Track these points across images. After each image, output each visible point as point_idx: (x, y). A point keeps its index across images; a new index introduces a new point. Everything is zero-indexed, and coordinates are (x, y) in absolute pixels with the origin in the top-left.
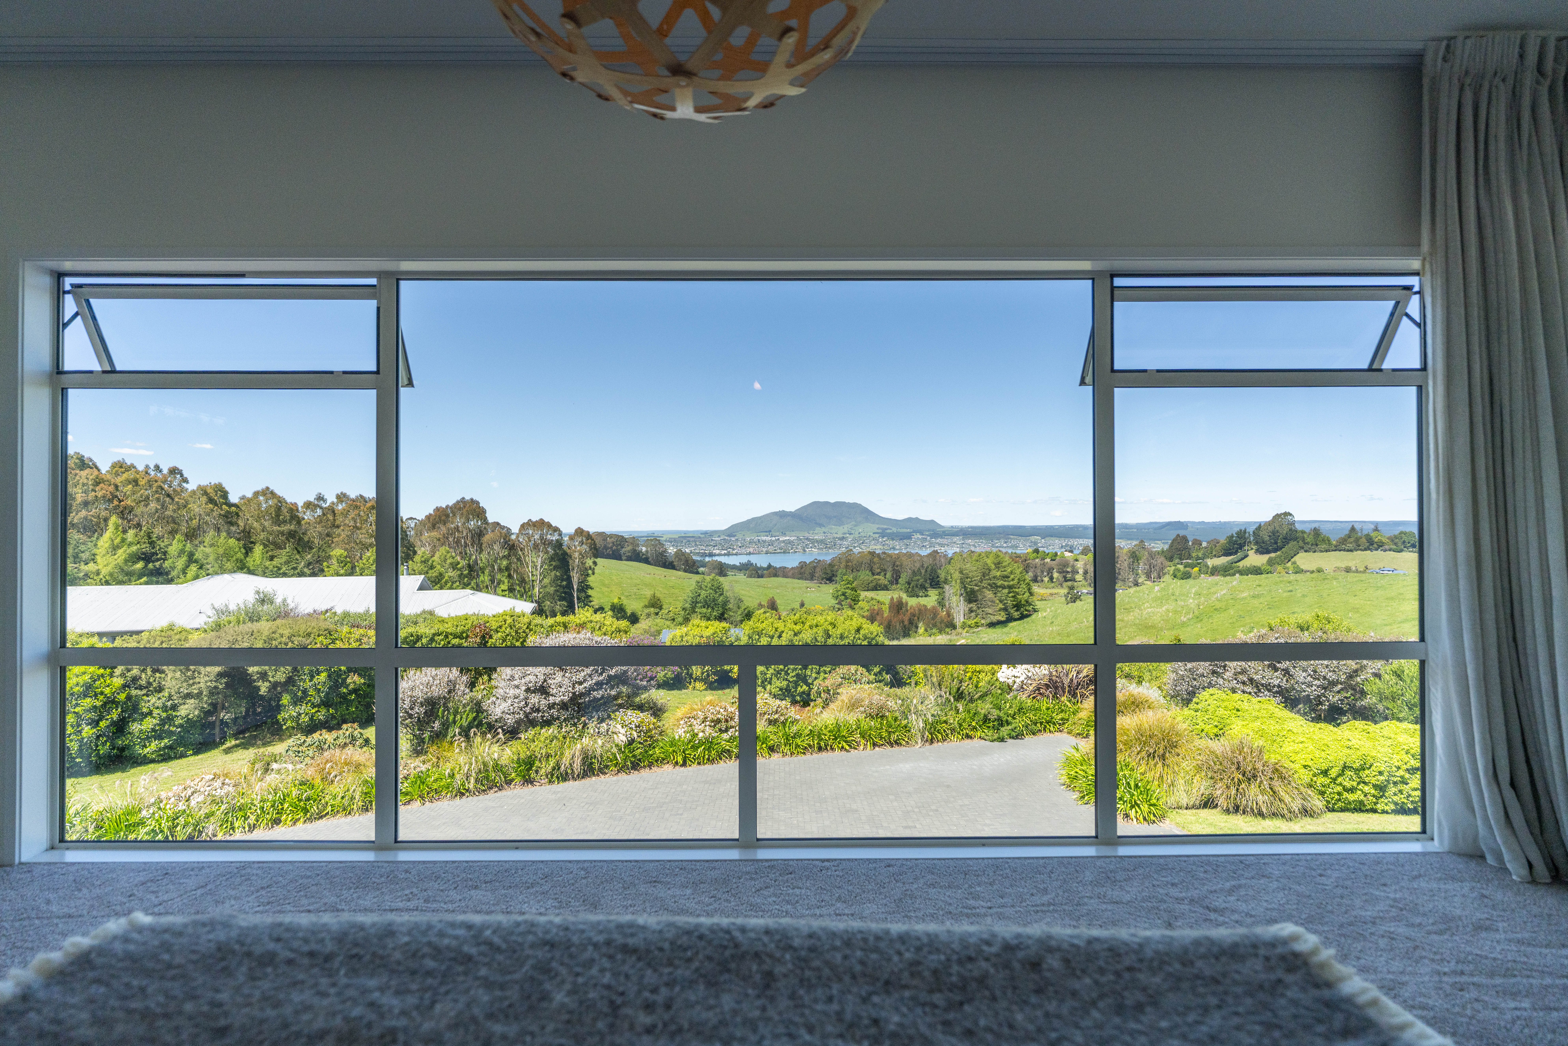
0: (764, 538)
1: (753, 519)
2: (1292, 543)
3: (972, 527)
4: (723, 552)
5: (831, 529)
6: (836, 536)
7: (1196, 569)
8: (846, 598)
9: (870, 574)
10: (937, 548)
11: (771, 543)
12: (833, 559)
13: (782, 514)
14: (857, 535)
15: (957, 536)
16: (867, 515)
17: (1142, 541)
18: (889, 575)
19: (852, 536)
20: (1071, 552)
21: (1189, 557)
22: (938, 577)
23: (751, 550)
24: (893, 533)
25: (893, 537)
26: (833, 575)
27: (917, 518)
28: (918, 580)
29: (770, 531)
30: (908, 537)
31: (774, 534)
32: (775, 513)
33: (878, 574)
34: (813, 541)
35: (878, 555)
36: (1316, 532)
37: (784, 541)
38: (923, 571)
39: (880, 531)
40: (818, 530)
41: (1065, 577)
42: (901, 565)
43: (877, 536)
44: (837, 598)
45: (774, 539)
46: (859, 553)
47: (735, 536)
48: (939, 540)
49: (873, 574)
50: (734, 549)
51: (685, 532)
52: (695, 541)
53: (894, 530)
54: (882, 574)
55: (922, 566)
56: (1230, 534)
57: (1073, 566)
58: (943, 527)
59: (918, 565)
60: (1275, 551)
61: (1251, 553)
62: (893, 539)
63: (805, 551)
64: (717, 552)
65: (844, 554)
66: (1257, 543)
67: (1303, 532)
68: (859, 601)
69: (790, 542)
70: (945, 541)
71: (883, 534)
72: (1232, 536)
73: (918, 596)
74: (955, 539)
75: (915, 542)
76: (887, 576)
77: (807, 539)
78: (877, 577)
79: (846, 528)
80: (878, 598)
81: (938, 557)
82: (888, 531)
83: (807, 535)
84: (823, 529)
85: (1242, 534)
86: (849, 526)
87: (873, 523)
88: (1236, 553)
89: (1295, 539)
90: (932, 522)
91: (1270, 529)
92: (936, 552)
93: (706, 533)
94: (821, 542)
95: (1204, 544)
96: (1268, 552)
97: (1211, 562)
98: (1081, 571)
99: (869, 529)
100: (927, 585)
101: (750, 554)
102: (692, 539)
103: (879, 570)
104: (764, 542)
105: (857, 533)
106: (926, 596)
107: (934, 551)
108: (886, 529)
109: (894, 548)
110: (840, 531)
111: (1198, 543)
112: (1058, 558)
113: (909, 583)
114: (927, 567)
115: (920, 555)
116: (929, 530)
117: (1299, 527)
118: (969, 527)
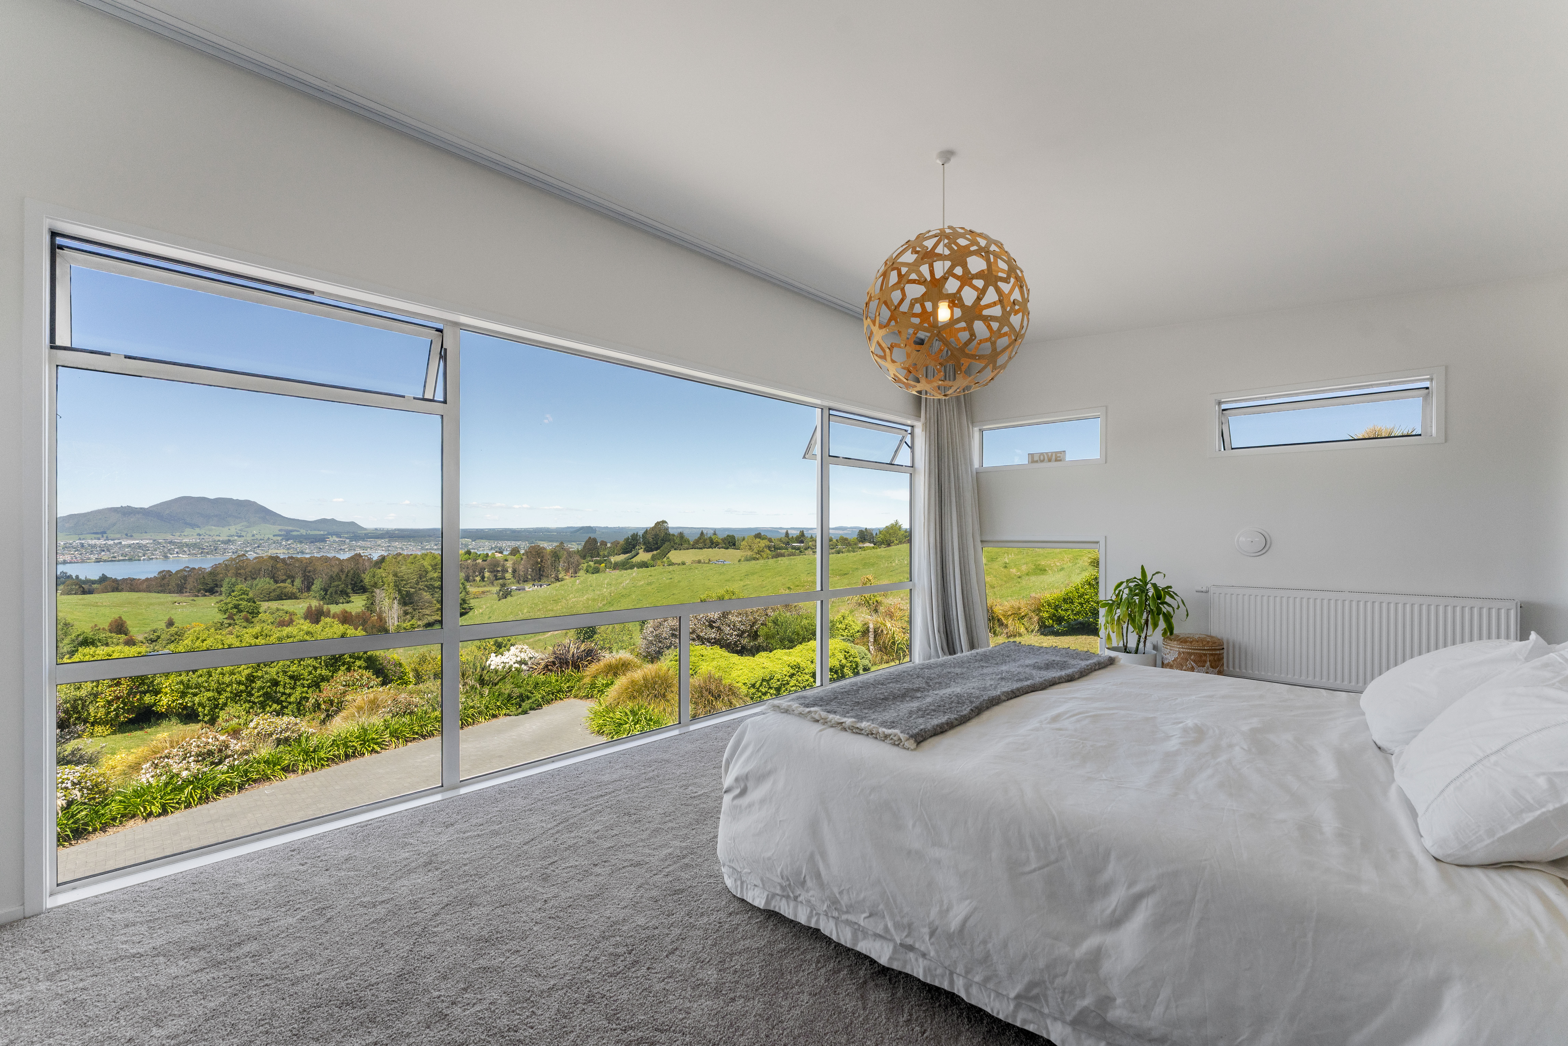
2: (667, 543)
3: (398, 530)
5: (210, 530)
6: (217, 538)
7: (603, 565)
8: (240, 611)
9: (272, 581)
10: (358, 551)
12: (215, 567)
13: (127, 512)
14: (249, 538)
15: (382, 538)
16: (265, 514)
17: (562, 543)
18: (298, 582)
19: (242, 539)
20: (501, 553)
21: (598, 555)
22: (362, 581)
24: (302, 536)
25: (300, 539)
26: (217, 586)
27: (333, 520)
28: (338, 586)
30: (322, 539)
31: (112, 536)
33: (284, 581)
34: (181, 546)
35: (283, 560)
36: (681, 535)
37: (129, 546)
38: (343, 577)
39: (283, 533)
40: (188, 531)
41: (496, 576)
42: (315, 570)
43: (279, 538)
44: (225, 612)
45: (111, 542)
46: (256, 558)
48: (360, 543)
49: (276, 582)
53: (303, 532)
54: (289, 581)
55: (342, 571)
56: (626, 537)
57: (503, 566)
58: (365, 529)
59: (336, 570)
60: (657, 549)
61: (641, 551)
62: (301, 542)
63: (166, 557)
65: (232, 560)
66: (644, 544)
67: (673, 535)
68: (259, 613)
69: (140, 546)
70: (368, 544)
71: (287, 536)
72: (628, 539)
73: (337, 603)
74: (379, 542)
75: (330, 546)
76: (295, 584)
77: (170, 542)
78: (282, 585)
79: (233, 530)
80: (285, 608)
81: (361, 561)
82: (295, 533)
83: (169, 537)
84: (198, 530)
85: (635, 537)
86: (239, 527)
87: (274, 524)
88: (631, 551)
89: (669, 540)
90: (353, 524)
91: (653, 533)
92: (359, 555)
94: (195, 545)
95: (609, 545)
96: (652, 551)
97: (614, 559)
98: (510, 570)
99: (268, 531)
100: (349, 591)
103: (284, 577)
105: (250, 535)
106: (348, 602)
107: (356, 555)
108: (292, 531)
109: (302, 552)
110: (224, 533)
111: (604, 543)
112: (489, 558)
113: (326, 590)
114: (348, 572)
115: (338, 559)
116: (348, 533)
117: (671, 532)
118: (395, 530)
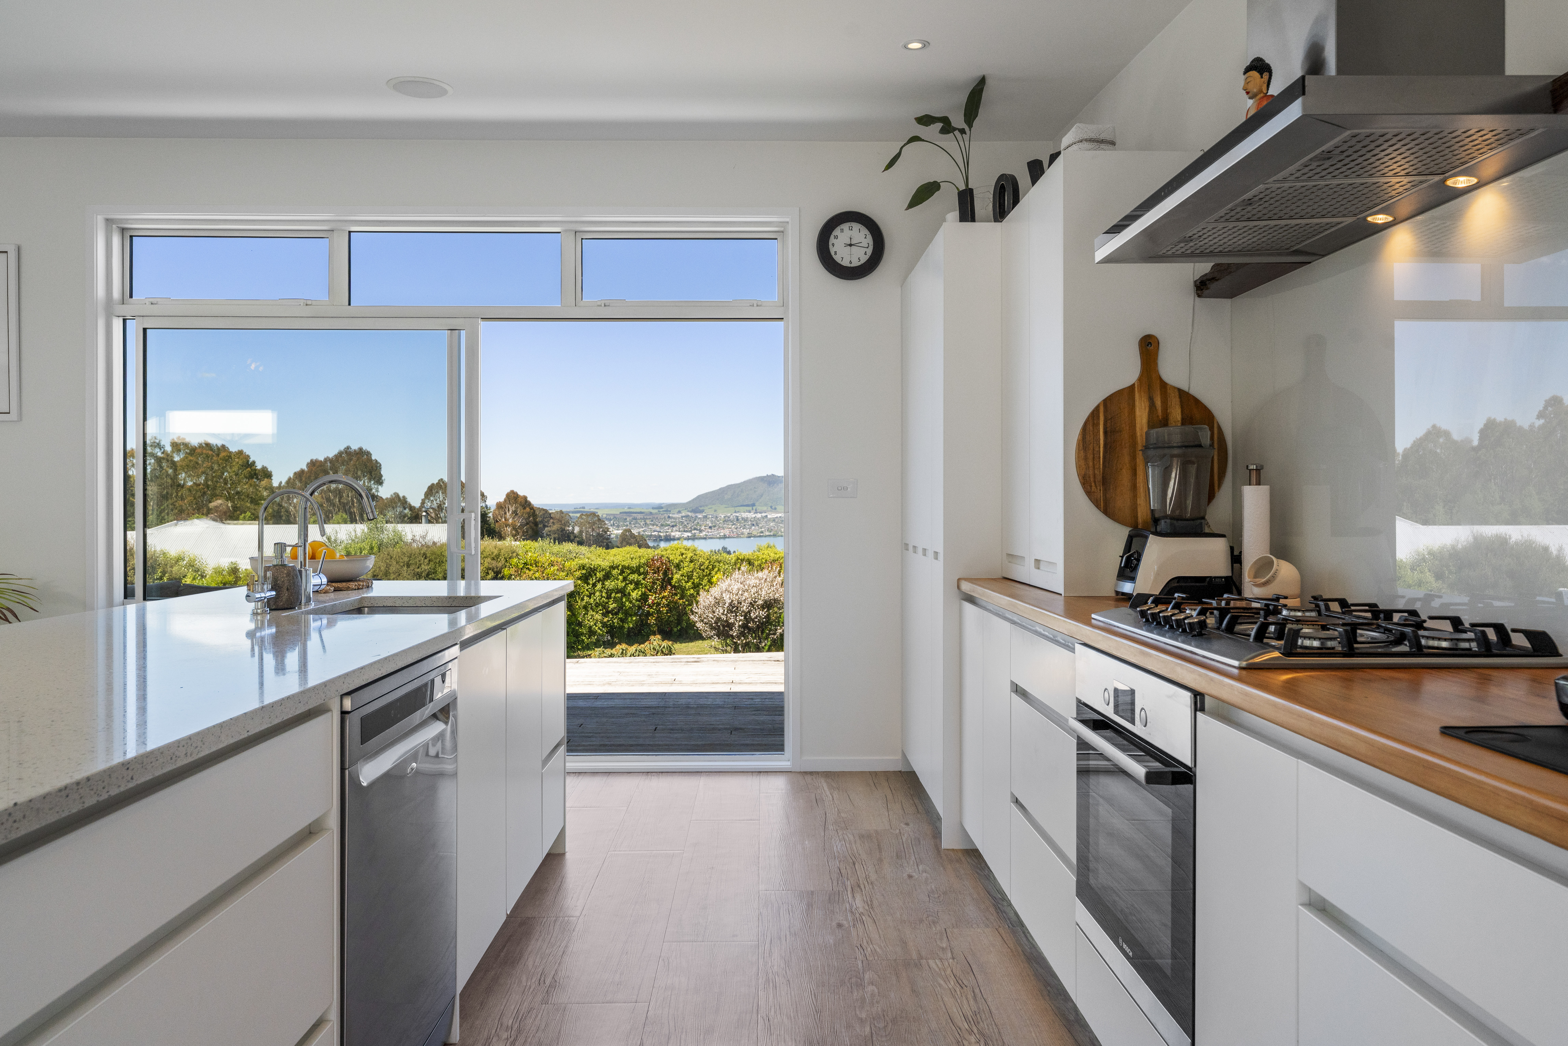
0: (745, 515)
1: (729, 487)
4: (686, 535)
11: (755, 523)
23: (727, 532)
29: (753, 505)
32: (762, 479)
47: (702, 512)
50: (701, 531)
51: (630, 506)
52: (645, 519)
64: (677, 534)
93: (659, 507)
101: (725, 537)
102: (639, 516)
104: (745, 520)
